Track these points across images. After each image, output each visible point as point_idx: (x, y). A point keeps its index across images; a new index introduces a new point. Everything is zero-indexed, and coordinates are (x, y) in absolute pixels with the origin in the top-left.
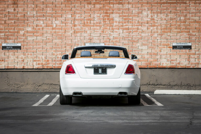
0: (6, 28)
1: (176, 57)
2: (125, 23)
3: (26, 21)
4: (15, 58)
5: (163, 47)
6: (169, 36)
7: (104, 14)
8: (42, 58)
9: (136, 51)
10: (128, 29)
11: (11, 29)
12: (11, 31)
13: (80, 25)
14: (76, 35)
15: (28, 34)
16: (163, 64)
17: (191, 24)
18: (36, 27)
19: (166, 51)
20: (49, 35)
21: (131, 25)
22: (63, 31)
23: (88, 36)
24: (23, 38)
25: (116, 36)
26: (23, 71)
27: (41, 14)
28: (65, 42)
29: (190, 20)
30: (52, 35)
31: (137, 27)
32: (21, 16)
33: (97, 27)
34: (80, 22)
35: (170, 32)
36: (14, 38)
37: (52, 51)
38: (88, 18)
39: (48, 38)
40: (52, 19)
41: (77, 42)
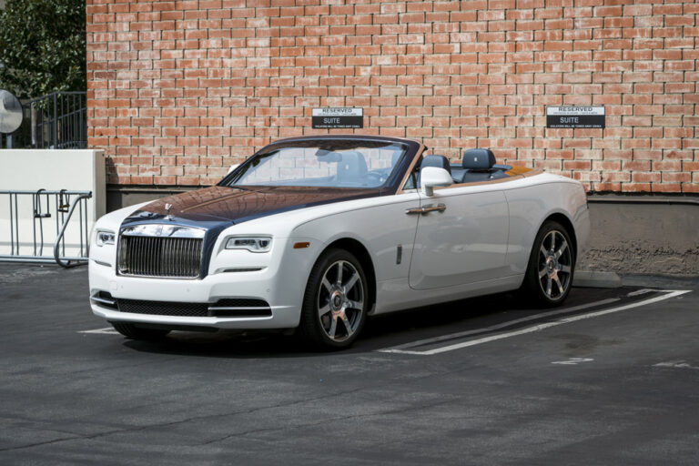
0: (324, 60)
2: (671, 35)
3: (377, 37)
7: (606, 7)
10: (682, 55)
11: (338, 61)
12: (338, 67)
13: (530, 46)
14: (520, 80)
15: (381, 78)
18: (403, 55)
20: (440, 80)
21: (689, 43)
22: (481, 66)
23: (554, 80)
24: (367, 91)
25: (642, 79)
27: (417, 13)
28: (486, 101)
30: (448, 81)
32: (363, 21)
33: (583, 52)
34: (532, 36)
36: (344, 90)
37: (448, 132)
38: (555, 20)
39: (438, 91)
40: (449, 26)
41: (522, 103)
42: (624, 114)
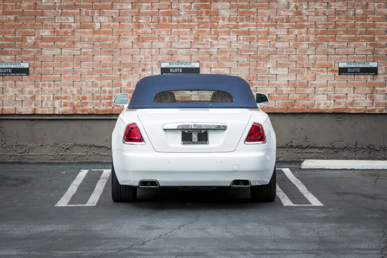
1: (345, 90)
2: (242, 21)
3: (39, 17)
4: (17, 92)
5: (319, 69)
6: (332, 47)
7: (200, 3)
8: (71, 92)
9: (264, 79)
10: (248, 33)
11: (9, 33)
12: (9, 37)
13: (149, 26)
14: (142, 46)
15: (42, 43)
16: (319, 104)
17: (378, 23)
18: (59, 30)
19: (326, 78)
20: (86, 46)
21: (254, 26)
22: (115, 37)
23: (166, 46)
24: (32, 52)
25: (223, 47)
26: (33, 120)
27: (69, 3)
28: (119, 59)
29: (375, 16)
30: (91, 46)
31: (266, 29)
32: (29, 7)
33: (185, 30)
34: (150, 19)
35: (334, 40)
36: (14, 51)
37: (92, 78)
38: (165, 10)
39: (84, 52)
40: (92, 12)
41: (143, 60)
42: (212, 67)
